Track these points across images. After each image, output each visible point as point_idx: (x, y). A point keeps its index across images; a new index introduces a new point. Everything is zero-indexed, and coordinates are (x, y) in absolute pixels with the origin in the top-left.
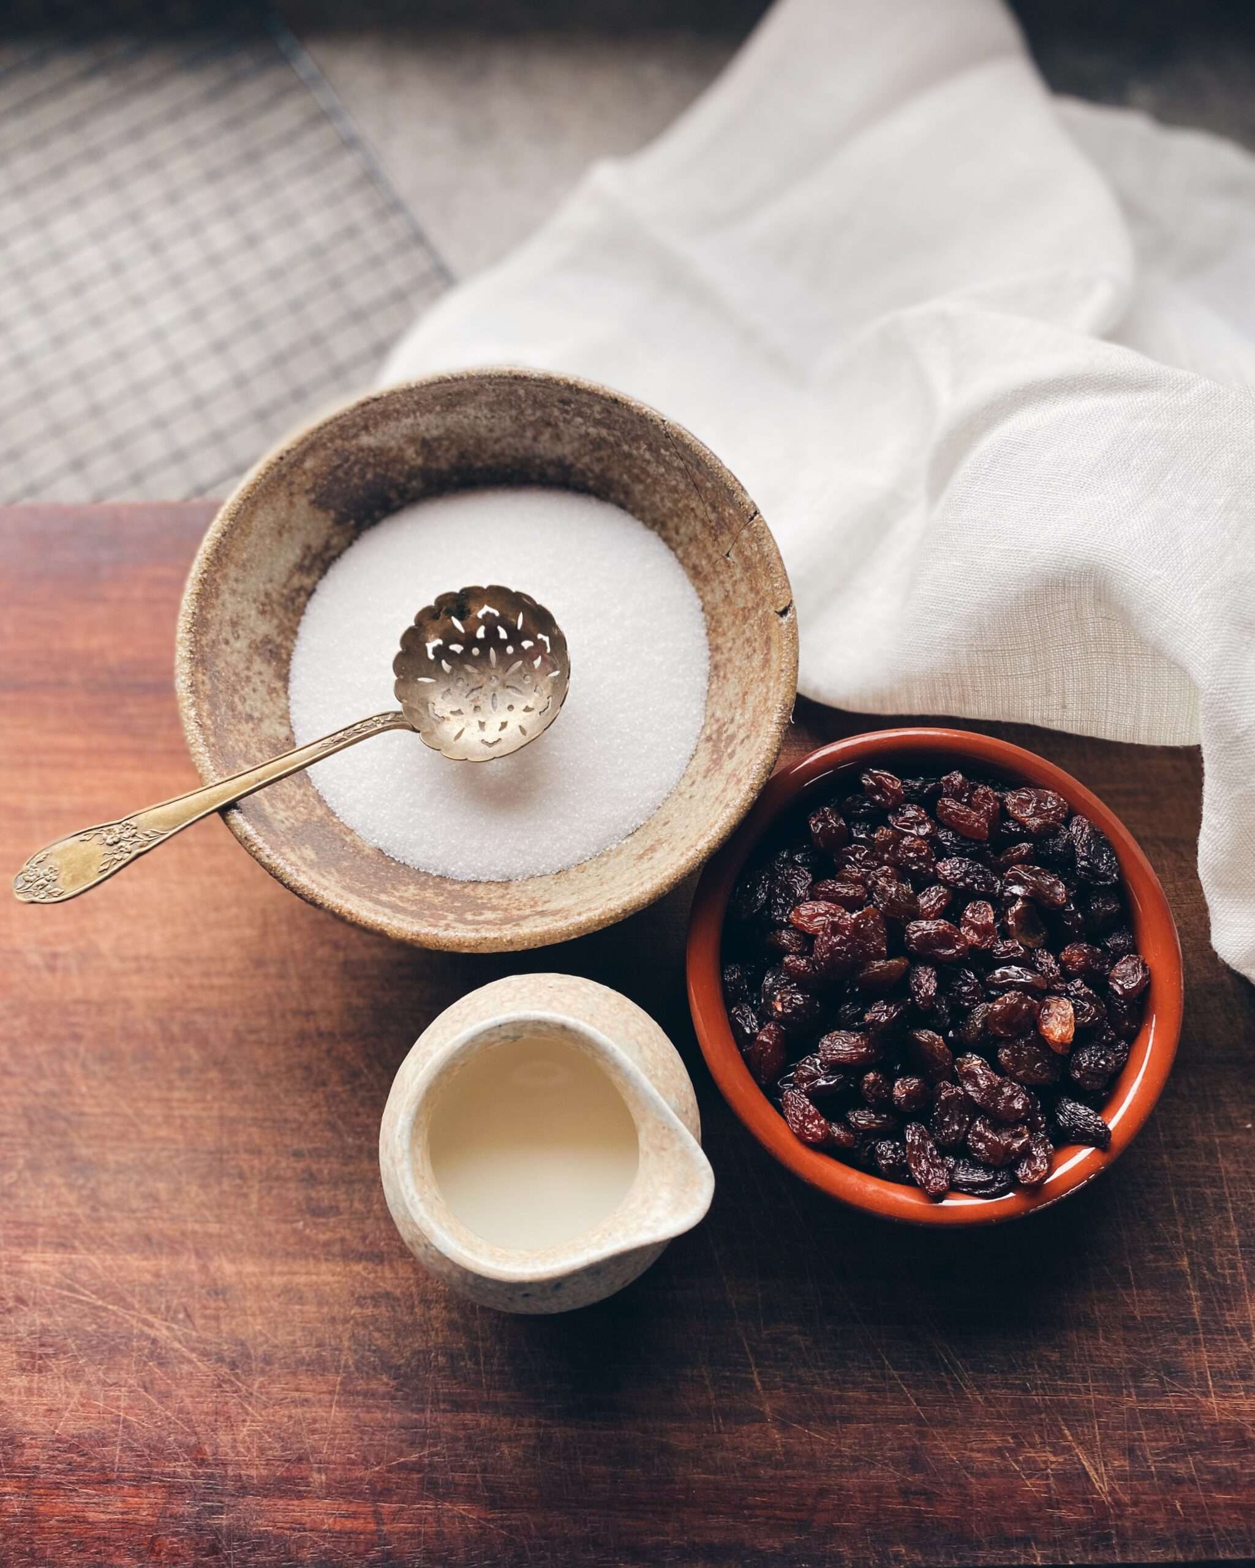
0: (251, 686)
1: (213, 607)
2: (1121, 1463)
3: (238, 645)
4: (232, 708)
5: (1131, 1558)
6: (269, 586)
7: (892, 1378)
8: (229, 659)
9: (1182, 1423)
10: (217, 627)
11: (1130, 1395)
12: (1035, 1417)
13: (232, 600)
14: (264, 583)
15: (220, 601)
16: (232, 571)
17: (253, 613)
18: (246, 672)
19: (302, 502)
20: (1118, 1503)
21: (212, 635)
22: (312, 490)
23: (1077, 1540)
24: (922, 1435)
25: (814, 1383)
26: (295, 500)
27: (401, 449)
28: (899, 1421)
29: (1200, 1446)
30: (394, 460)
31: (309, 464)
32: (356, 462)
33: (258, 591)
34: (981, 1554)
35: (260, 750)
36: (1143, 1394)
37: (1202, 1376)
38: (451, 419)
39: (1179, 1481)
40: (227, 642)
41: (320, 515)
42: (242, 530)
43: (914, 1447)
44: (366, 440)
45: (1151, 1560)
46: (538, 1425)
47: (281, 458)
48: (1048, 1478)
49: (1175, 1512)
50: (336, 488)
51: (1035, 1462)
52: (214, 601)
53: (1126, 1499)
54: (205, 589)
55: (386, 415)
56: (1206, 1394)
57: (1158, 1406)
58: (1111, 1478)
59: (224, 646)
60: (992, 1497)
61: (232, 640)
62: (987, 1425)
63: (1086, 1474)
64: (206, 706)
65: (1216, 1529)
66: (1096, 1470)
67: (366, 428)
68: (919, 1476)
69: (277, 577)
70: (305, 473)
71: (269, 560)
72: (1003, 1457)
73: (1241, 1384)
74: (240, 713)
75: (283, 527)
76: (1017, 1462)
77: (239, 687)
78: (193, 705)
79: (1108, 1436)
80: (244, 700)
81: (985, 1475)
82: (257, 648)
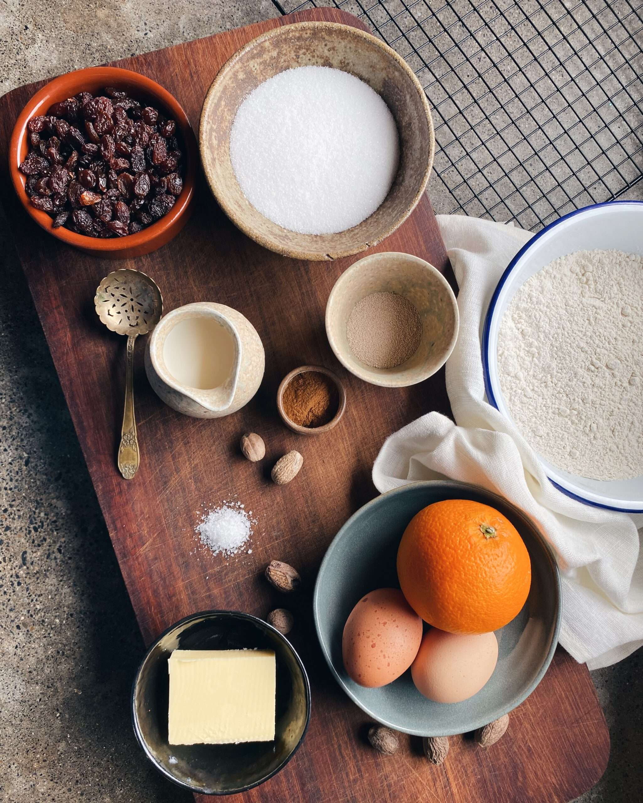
0: (311, 58)
1: (338, 37)
2: (151, 555)
3: (326, 51)
4: (300, 48)
5: (121, 566)
6: (351, 64)
7: (156, 470)
8: (319, 46)
9: (171, 574)
10: (330, 40)
11: (175, 554)
12: (157, 523)
13: (343, 47)
14: (352, 62)
15: (340, 40)
16: (353, 45)
17: (340, 58)
18: (316, 56)
19: (383, 74)
20: (137, 558)
21: (327, 37)
22: (389, 79)
23: (121, 546)
24: (140, 485)
25: (146, 443)
26: (384, 71)
27: (407, 114)
28: (142, 476)
29: (165, 582)
30: (403, 113)
31: (397, 74)
32: (401, 96)
33: (348, 59)
34: (107, 514)
35: (285, 61)
36: (176, 558)
37: (189, 578)
38: (417, 132)
39: (151, 577)
40: (326, 45)
41: (381, 85)
42: (369, 47)
43: (135, 484)
44: (408, 97)
45: (123, 573)
46: (103, 353)
47: (396, 60)
48: (139, 532)
49: (140, 578)
50: (391, 89)
51: (143, 526)
52: (340, 37)
53: (140, 560)
54: (343, 32)
55: (416, 104)
56: (183, 580)
57: (174, 565)
58: (145, 554)
59: (324, 44)
60: (126, 514)
61: (327, 48)
62: (149, 506)
63: (144, 545)
64: (297, 35)
65: (139, 593)
66: (146, 548)
67: (411, 96)
68: (126, 487)
69: (356, 68)
70: (393, 73)
71: (361, 63)
72: (141, 515)
73: (190, 592)
74: (298, 52)
75: (374, 68)
76: (141, 520)
77: (309, 52)
78: (296, 28)
79: (159, 549)
80: (304, 54)
81: (133, 510)
82: (327, 61)
